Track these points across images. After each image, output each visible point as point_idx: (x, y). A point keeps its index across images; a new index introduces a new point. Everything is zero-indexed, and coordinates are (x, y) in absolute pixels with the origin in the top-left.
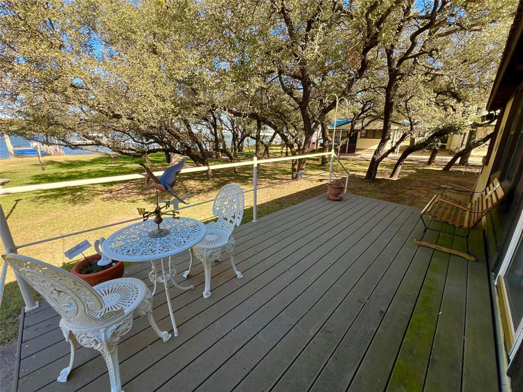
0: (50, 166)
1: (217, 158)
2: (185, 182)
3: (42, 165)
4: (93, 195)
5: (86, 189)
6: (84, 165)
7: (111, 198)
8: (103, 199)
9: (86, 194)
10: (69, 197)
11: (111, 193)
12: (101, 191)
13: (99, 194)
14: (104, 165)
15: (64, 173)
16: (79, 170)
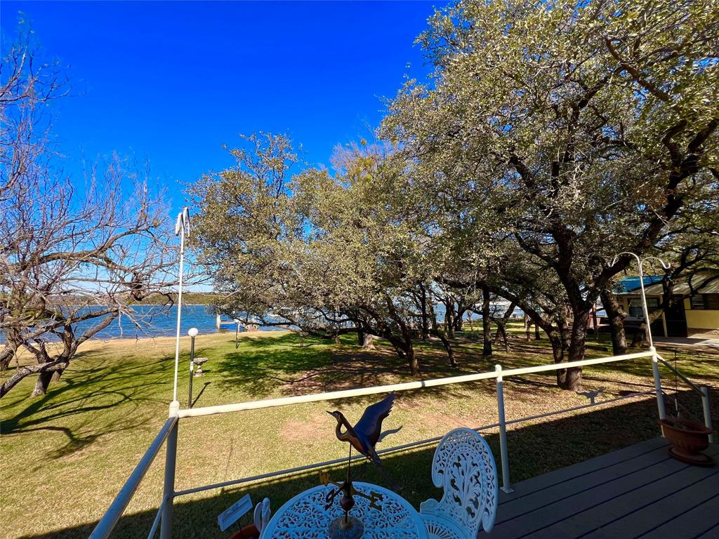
0: (243, 344)
1: (424, 339)
2: (380, 375)
3: (237, 342)
4: (273, 385)
5: (268, 375)
6: (273, 344)
7: (290, 391)
8: (282, 391)
9: (267, 382)
10: (250, 384)
11: (292, 383)
12: (282, 380)
13: (280, 384)
14: (291, 344)
15: (252, 353)
16: (267, 349)
